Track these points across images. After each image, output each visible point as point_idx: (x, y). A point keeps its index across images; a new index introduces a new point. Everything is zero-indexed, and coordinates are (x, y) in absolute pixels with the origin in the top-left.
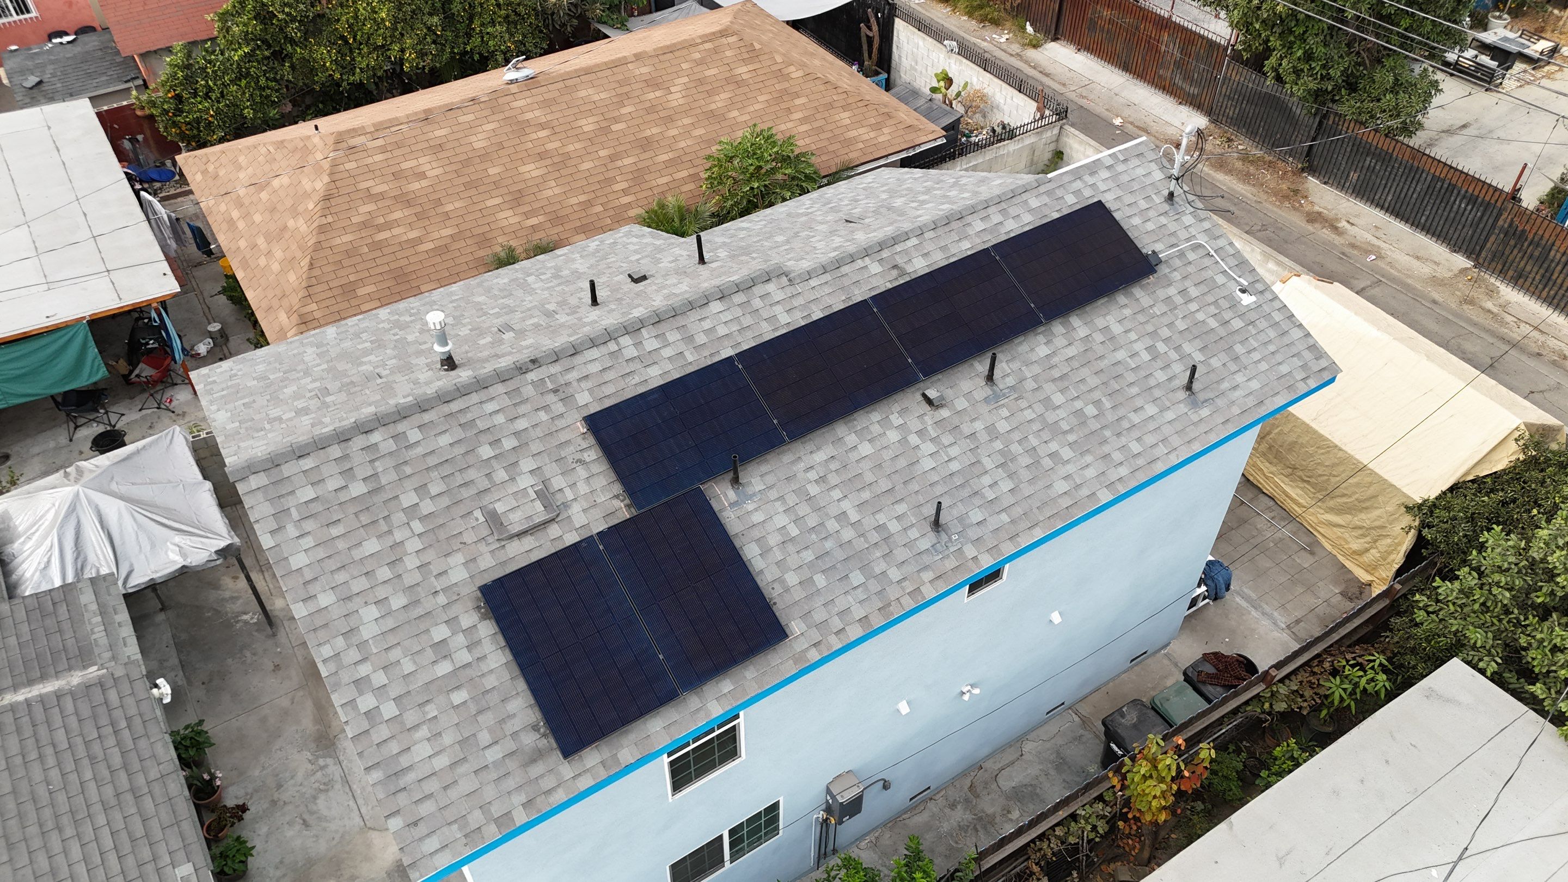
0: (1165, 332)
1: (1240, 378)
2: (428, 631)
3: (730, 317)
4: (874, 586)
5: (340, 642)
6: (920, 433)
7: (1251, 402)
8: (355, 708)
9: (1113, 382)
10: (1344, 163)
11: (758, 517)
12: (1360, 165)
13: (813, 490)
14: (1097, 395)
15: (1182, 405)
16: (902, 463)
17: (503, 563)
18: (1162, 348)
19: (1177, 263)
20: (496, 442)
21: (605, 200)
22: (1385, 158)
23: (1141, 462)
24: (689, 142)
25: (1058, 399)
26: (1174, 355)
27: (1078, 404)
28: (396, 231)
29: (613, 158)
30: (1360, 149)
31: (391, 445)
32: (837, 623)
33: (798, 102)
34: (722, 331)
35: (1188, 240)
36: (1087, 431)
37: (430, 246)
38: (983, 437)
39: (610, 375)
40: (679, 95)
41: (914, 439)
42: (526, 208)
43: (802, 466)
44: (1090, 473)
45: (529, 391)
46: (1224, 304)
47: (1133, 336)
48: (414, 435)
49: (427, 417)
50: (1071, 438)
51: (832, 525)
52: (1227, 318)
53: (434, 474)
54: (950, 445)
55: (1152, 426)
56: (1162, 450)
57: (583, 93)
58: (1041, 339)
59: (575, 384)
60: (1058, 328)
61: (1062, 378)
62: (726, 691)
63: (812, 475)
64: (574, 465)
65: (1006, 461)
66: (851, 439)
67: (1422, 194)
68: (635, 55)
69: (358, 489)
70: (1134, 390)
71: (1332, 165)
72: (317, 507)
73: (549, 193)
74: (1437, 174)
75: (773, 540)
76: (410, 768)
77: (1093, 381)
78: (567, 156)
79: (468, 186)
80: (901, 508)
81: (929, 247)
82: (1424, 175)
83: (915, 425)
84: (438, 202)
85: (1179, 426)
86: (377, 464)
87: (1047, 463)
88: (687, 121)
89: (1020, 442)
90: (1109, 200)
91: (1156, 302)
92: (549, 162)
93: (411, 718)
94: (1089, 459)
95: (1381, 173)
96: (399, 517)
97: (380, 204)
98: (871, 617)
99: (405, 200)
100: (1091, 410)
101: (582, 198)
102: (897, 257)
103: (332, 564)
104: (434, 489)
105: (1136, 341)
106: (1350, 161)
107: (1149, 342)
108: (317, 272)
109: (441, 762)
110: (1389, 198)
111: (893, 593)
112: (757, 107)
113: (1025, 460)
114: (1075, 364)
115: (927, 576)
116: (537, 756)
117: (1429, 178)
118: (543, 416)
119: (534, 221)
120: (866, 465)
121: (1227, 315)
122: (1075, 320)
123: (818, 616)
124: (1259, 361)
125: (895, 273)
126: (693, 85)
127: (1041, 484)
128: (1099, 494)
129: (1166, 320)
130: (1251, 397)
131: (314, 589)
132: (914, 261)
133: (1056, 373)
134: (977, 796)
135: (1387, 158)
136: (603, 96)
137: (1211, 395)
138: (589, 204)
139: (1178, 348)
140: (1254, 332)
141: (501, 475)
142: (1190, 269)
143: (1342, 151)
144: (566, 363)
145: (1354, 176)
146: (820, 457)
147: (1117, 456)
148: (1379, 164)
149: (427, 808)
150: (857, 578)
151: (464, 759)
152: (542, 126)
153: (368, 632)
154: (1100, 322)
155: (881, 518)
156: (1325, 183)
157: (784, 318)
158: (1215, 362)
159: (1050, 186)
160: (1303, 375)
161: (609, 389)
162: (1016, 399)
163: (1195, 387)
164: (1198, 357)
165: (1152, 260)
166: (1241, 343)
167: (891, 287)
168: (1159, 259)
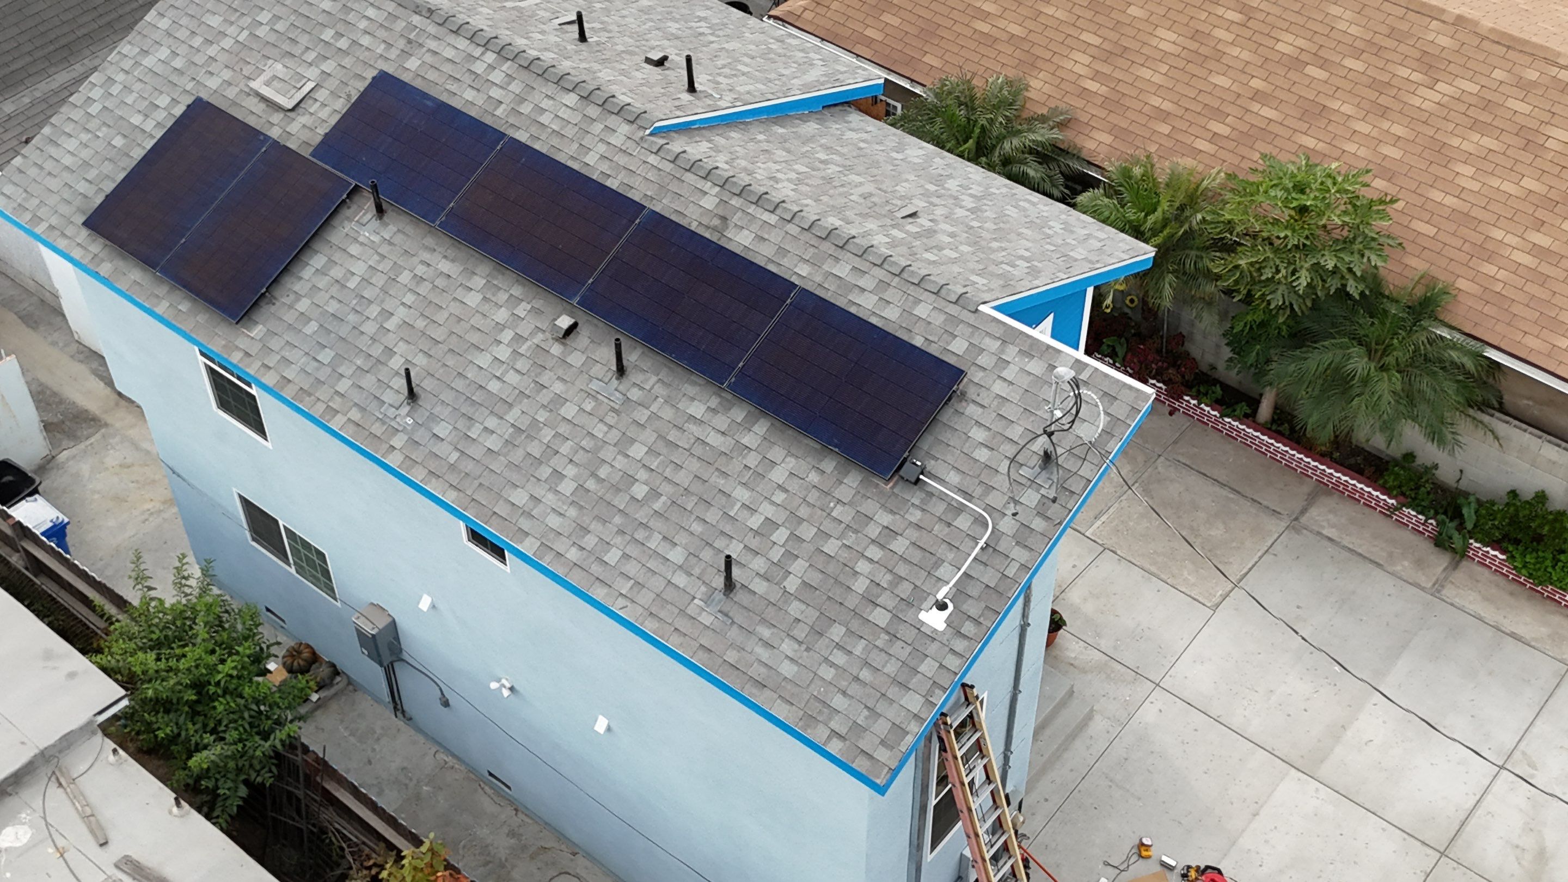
2: (162, 93)
4: (323, 374)
5: (135, 52)
6: (518, 338)
8: (91, 90)
9: (695, 499)
11: (354, 249)
15: (703, 589)
19: (939, 508)
20: (340, 35)
23: (596, 569)
26: (776, 554)
27: (642, 475)
46: (904, 589)
52: (881, 601)
53: (293, 18)
54: (518, 371)
55: (652, 564)
56: (625, 589)
60: (739, 413)
61: (669, 443)
66: (479, 282)
68: (1458, 17)
75: (337, 273)
76: (58, 145)
77: (683, 478)
83: (525, 329)
91: (850, 504)
93: (94, 124)
96: (246, 21)
102: (739, 214)
121: (886, 600)
123: (275, 344)
124: (832, 665)
129: (827, 526)
131: (170, 13)
132: (746, 232)
137: (739, 619)
140: (879, 643)
142: (937, 527)
149: (33, 172)
150: (326, 356)
151: (73, 172)
157: (591, 159)
158: (795, 608)
159: (966, 316)
160: (843, 731)
161: (432, 75)
162: (613, 410)
163: (739, 596)
164: (792, 584)
165: (906, 471)
166: (850, 632)
167: (693, 228)
168: (918, 480)
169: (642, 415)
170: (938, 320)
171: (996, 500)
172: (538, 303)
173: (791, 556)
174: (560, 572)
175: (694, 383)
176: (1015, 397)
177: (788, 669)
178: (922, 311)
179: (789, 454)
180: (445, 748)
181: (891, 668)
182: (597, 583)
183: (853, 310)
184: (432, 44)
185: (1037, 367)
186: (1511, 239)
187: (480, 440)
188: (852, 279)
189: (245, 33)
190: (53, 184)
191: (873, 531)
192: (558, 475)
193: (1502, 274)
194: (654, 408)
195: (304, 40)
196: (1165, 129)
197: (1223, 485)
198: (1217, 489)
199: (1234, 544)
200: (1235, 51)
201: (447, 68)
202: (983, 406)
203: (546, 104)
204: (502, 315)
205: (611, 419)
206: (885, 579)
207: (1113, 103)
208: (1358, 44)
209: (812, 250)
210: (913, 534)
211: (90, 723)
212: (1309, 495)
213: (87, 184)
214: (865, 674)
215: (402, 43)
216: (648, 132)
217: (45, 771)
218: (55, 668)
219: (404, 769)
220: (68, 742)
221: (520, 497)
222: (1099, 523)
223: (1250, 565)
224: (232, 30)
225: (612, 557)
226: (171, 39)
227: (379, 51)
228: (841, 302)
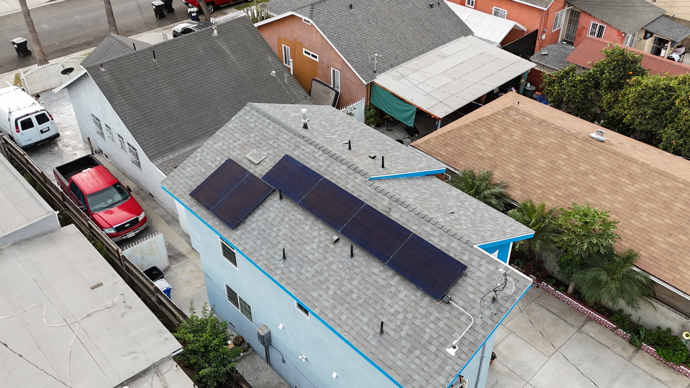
0: (410, 316)
1: (400, 355)
2: (218, 156)
3: (342, 172)
5: (212, 143)
6: (320, 242)
8: (197, 154)
9: (373, 301)
11: (271, 209)
13: (286, 219)
15: (373, 332)
16: (306, 240)
18: (400, 316)
20: (275, 142)
21: (546, 191)
26: (399, 323)
33: (681, 237)
36: (344, 297)
38: (326, 262)
41: (317, 240)
43: (294, 213)
46: (441, 340)
48: (271, 127)
52: (433, 343)
53: (261, 136)
54: (319, 252)
55: (357, 322)
56: (347, 328)
58: (382, 268)
59: (300, 149)
60: (390, 273)
61: (366, 281)
65: (320, 273)
66: (309, 222)
69: (252, 125)
70: (373, 311)
72: (245, 121)
75: (265, 216)
77: (369, 293)
81: (406, 216)
83: (322, 239)
86: (260, 125)
89: (329, 275)
91: (425, 308)
92: (551, 165)
94: (332, 301)
100: (355, 296)
103: (231, 131)
104: (257, 138)
105: (399, 305)
107: (401, 310)
111: (256, 254)
115: (266, 262)
116: (190, 190)
119: (516, 175)
121: (435, 343)
123: (243, 237)
125: (387, 210)
129: (417, 315)
131: (224, 132)
132: (397, 213)
133: (367, 279)
136: (606, 164)
137: (384, 343)
140: (431, 358)
141: (265, 148)
142: (455, 320)
144: (306, 143)
146: (299, 217)
151: (188, 178)
158: (403, 342)
159: (468, 248)
161: (302, 157)
162: (348, 268)
163: (385, 336)
164: (403, 334)
165: (445, 299)
166: (422, 353)
167: (379, 211)
168: (449, 303)
169: (357, 271)
170: (459, 248)
171: (475, 312)
172: (328, 231)
173: (403, 324)
174: (326, 321)
175: (376, 262)
176: (484, 277)
177: (399, 363)
178: (454, 245)
179: (406, 289)
180: (282, 377)
181: (435, 367)
182: (338, 326)
183: (430, 242)
184: (303, 147)
185: (492, 267)
186: (660, 239)
187: (304, 274)
188: (431, 232)
189: (246, 140)
190: (182, 181)
191: (432, 318)
192: (328, 288)
193: (656, 251)
194: (362, 269)
195: (264, 143)
196: (540, 192)
197: (554, 314)
198: (552, 315)
199: (557, 335)
200: (565, 168)
201: (307, 155)
202: (473, 279)
203: (336, 168)
204: (315, 234)
205: (348, 271)
206: (435, 336)
207: (522, 181)
208: (607, 169)
209: (418, 221)
210: (446, 321)
211: (170, 356)
212: (585, 320)
213: (192, 182)
214: (426, 368)
215: (293, 146)
216: (368, 179)
217: (154, 370)
218: (161, 336)
219: (268, 382)
220: (162, 361)
221: (315, 294)
222: (510, 323)
223: (563, 343)
224: (242, 139)
225: (344, 318)
226: (223, 140)
227: (286, 148)
228: (426, 239)
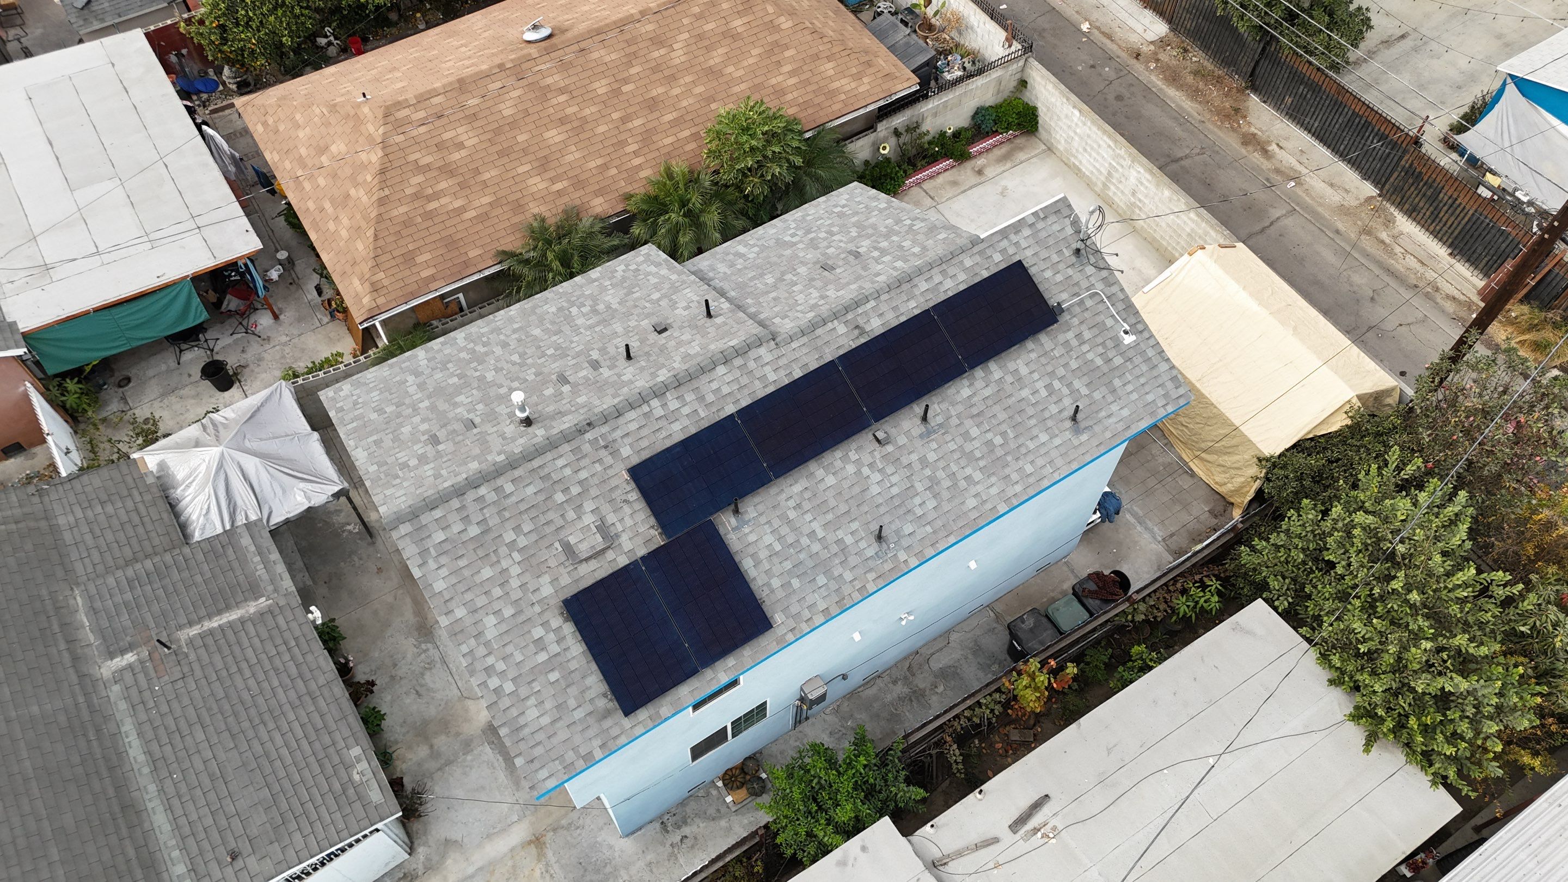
0: (1061, 372)
1: (1114, 408)
2: (530, 631)
3: (732, 378)
4: (833, 585)
5: (472, 642)
6: (871, 466)
7: (1120, 427)
8: (487, 687)
9: (1017, 416)
10: (1281, 87)
11: (752, 538)
12: (1294, 91)
13: (792, 514)
14: (1004, 427)
15: (1067, 433)
16: (857, 490)
17: (576, 581)
18: (1057, 384)
19: (1077, 310)
20: (566, 490)
21: (617, 162)
22: (1315, 88)
23: (1032, 480)
24: (691, 101)
25: (974, 432)
26: (1065, 391)
27: (989, 436)
28: (444, 201)
29: (624, 120)
30: (1297, 78)
31: (492, 497)
32: (806, 614)
33: (788, 54)
34: (726, 390)
35: (1088, 289)
36: (994, 457)
37: (472, 214)
38: (917, 466)
39: (645, 432)
40: (681, 52)
41: (866, 471)
42: (552, 174)
43: (784, 496)
44: (994, 491)
45: (587, 448)
46: (1110, 344)
47: (1036, 376)
48: (509, 488)
49: (517, 473)
50: (982, 463)
51: (805, 541)
52: (1111, 357)
53: (525, 517)
54: (892, 474)
55: (1043, 451)
56: (1049, 469)
57: (595, 55)
58: (966, 382)
59: (619, 440)
60: (979, 372)
61: (978, 415)
62: (730, 665)
63: (791, 503)
64: (622, 504)
65: (933, 482)
66: (820, 473)
67: (1343, 126)
68: (641, 12)
69: (474, 531)
70: (1033, 422)
71: (1271, 88)
72: (447, 546)
73: (570, 158)
74: (1357, 110)
75: (763, 554)
76: (526, 725)
77: (1002, 416)
78: (584, 121)
79: (501, 154)
80: (854, 526)
81: (884, 307)
82: (1346, 110)
83: (867, 459)
84: (477, 171)
85: (1063, 450)
86: (485, 511)
87: (963, 484)
88: (688, 79)
89: (943, 469)
90: (1028, 257)
91: (1056, 345)
92: (569, 126)
93: (523, 692)
94: (993, 479)
95: (1311, 102)
96: (503, 550)
97: (428, 175)
98: (830, 609)
99: (448, 170)
100: (998, 440)
101: (599, 162)
102: (859, 318)
103: (461, 588)
104: (527, 528)
105: (1038, 380)
106: (1286, 87)
107: (1047, 380)
108: (381, 243)
109: (545, 720)
110: (1316, 125)
111: (846, 590)
112: (751, 61)
113: (947, 483)
114: (990, 402)
115: (871, 576)
116: (607, 714)
117: (1350, 113)
118: (598, 467)
119: (559, 186)
120: (831, 493)
121: (1111, 354)
122: (992, 365)
123: (794, 609)
124: (1131, 392)
125: (856, 332)
126: (693, 40)
127: (957, 501)
128: (998, 507)
129: (1062, 361)
130: (1121, 423)
131: (452, 605)
132: (872, 320)
133: (975, 411)
134: (914, 675)
135: (1317, 89)
136: (614, 56)
137: (1091, 423)
138: (605, 166)
139: (1069, 385)
140: (1130, 367)
141: (571, 515)
142: (1087, 315)
143: (1281, 77)
144: (612, 423)
145: (1288, 100)
146: (797, 488)
147: (1014, 476)
148: (1310, 93)
149: (538, 751)
150: (821, 580)
151: (560, 718)
152: (562, 91)
153: (490, 634)
154: (1011, 366)
155: (840, 534)
156: (1264, 102)
157: (772, 377)
158: (1097, 395)
159: (982, 246)
160: (1165, 402)
161: (644, 443)
162: (943, 434)
163: (1079, 417)
164: (1084, 391)
165: (1055, 312)
166: (1119, 377)
168: (1061, 311)
169: (955, 421)
170: (978, 259)
171: (1084, 284)
172: (854, 446)
174: (1024, 497)
175: (950, 387)
176: (1037, 249)
177: (1125, 412)
178: (968, 263)
179: (1015, 360)
181: (1144, 368)
182: (1039, 481)
183: (950, 294)
184: (618, 434)
185: (1026, 232)
187: (925, 510)
188: (932, 285)
189: (515, 554)
191: (1074, 343)
192: (968, 478)
194: (953, 413)
195: (552, 515)
200: (587, 112)
202: (1036, 264)
205: (948, 437)
206: (1100, 350)
207: (578, 184)
209: (903, 294)
210: (1084, 327)
211: (904, 842)
214: (1142, 380)
218: (854, 858)
220: (922, 854)
224: (505, 563)
225: (1028, 469)
228: (942, 297)
